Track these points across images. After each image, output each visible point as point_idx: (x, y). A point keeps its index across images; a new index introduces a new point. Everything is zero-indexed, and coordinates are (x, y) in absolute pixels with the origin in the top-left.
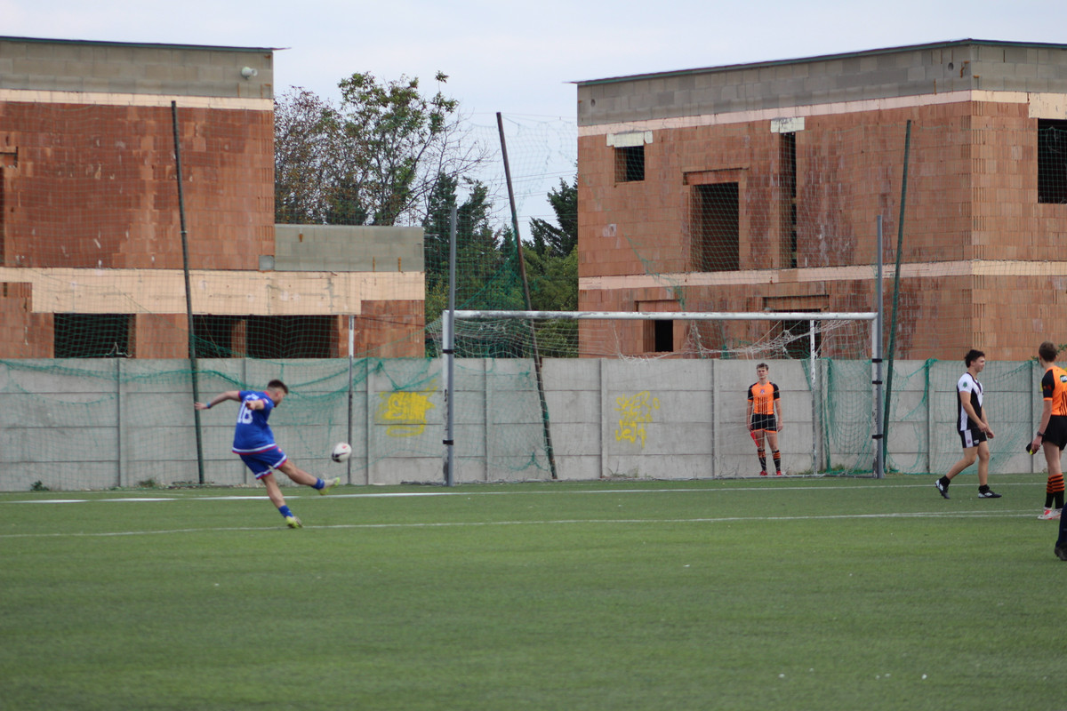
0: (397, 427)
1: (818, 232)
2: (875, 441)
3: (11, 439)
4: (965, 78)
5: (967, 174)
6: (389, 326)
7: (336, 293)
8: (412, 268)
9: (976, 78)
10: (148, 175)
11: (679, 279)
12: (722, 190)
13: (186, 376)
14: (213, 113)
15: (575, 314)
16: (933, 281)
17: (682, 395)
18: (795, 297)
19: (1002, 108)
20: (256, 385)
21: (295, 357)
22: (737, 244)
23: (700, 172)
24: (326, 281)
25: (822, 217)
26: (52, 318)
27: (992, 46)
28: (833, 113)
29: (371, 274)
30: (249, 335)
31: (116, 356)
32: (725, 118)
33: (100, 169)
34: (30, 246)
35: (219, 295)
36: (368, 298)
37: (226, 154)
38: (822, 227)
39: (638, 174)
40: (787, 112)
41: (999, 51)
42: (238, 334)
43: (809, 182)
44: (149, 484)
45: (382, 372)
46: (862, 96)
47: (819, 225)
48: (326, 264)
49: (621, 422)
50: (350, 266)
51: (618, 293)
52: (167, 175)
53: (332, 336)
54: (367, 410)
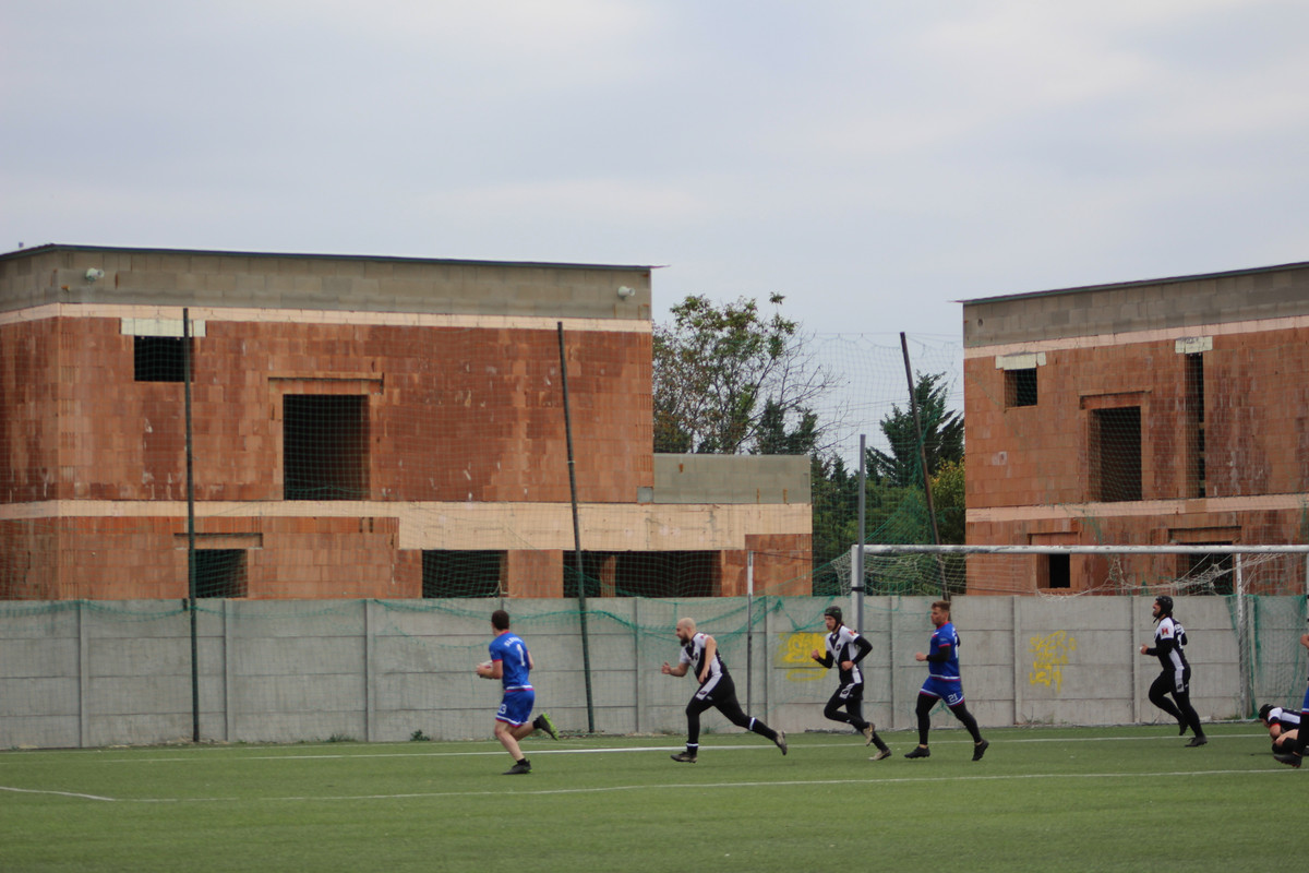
0: (797, 671)
1: (1228, 458)
3: (389, 685)
6: (774, 563)
7: (719, 526)
8: (798, 500)
10: (520, 402)
11: (1075, 511)
12: (1128, 414)
13: (575, 617)
14: (588, 335)
15: (962, 547)
17: (1100, 635)
18: (1203, 529)
20: (647, 627)
21: (689, 596)
22: (1140, 472)
23: (1100, 396)
24: (707, 513)
25: (1233, 442)
26: (420, 555)
28: (1244, 331)
29: (756, 507)
30: (618, 572)
31: (498, 595)
32: (1124, 338)
33: (470, 395)
34: (397, 478)
35: (596, 530)
36: (753, 532)
37: (602, 379)
38: (1233, 454)
39: (1030, 398)
40: (1194, 331)
42: (609, 571)
43: (1218, 403)
45: (781, 612)
46: (1274, 313)
47: (1229, 452)
48: (711, 496)
49: (1035, 664)
50: (734, 496)
51: (1009, 525)
52: (540, 402)
53: (715, 573)
54: (766, 653)
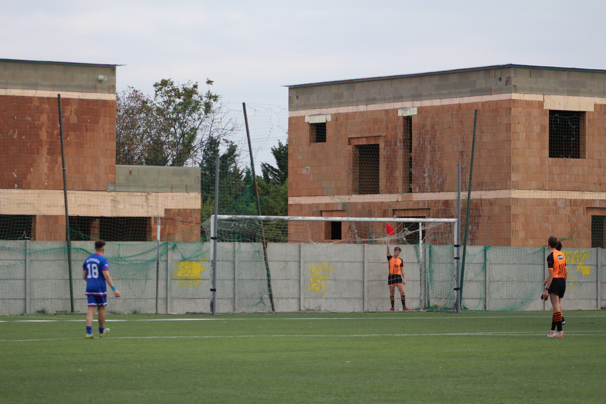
0: (184, 281)
1: (424, 172)
2: (455, 291)
4: (508, 86)
5: (509, 141)
6: (180, 224)
7: (150, 204)
8: (193, 191)
9: (515, 86)
10: (44, 136)
11: (345, 199)
12: (373, 148)
13: (65, 251)
14: (81, 101)
15: (286, 218)
16: (489, 201)
17: (346, 264)
18: (410, 209)
19: (529, 104)
21: (127, 241)
22: (378, 179)
23: (358, 138)
24: (145, 197)
25: (427, 164)
27: (524, 68)
28: (433, 105)
29: (170, 194)
30: (101, 228)
31: (24, 239)
32: (372, 107)
33: (17, 132)
35: (84, 205)
36: (168, 207)
37: (88, 125)
38: (426, 170)
39: (322, 138)
40: (408, 104)
41: (527, 71)
42: (94, 227)
43: (419, 144)
44: (43, 312)
45: (176, 250)
46: (449, 95)
48: (145, 188)
49: (311, 279)
50: (158, 189)
51: (310, 206)
52: (55, 136)
53: (148, 229)
54: (167, 271)
